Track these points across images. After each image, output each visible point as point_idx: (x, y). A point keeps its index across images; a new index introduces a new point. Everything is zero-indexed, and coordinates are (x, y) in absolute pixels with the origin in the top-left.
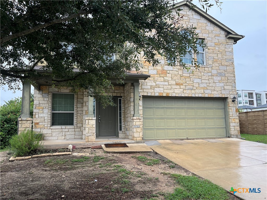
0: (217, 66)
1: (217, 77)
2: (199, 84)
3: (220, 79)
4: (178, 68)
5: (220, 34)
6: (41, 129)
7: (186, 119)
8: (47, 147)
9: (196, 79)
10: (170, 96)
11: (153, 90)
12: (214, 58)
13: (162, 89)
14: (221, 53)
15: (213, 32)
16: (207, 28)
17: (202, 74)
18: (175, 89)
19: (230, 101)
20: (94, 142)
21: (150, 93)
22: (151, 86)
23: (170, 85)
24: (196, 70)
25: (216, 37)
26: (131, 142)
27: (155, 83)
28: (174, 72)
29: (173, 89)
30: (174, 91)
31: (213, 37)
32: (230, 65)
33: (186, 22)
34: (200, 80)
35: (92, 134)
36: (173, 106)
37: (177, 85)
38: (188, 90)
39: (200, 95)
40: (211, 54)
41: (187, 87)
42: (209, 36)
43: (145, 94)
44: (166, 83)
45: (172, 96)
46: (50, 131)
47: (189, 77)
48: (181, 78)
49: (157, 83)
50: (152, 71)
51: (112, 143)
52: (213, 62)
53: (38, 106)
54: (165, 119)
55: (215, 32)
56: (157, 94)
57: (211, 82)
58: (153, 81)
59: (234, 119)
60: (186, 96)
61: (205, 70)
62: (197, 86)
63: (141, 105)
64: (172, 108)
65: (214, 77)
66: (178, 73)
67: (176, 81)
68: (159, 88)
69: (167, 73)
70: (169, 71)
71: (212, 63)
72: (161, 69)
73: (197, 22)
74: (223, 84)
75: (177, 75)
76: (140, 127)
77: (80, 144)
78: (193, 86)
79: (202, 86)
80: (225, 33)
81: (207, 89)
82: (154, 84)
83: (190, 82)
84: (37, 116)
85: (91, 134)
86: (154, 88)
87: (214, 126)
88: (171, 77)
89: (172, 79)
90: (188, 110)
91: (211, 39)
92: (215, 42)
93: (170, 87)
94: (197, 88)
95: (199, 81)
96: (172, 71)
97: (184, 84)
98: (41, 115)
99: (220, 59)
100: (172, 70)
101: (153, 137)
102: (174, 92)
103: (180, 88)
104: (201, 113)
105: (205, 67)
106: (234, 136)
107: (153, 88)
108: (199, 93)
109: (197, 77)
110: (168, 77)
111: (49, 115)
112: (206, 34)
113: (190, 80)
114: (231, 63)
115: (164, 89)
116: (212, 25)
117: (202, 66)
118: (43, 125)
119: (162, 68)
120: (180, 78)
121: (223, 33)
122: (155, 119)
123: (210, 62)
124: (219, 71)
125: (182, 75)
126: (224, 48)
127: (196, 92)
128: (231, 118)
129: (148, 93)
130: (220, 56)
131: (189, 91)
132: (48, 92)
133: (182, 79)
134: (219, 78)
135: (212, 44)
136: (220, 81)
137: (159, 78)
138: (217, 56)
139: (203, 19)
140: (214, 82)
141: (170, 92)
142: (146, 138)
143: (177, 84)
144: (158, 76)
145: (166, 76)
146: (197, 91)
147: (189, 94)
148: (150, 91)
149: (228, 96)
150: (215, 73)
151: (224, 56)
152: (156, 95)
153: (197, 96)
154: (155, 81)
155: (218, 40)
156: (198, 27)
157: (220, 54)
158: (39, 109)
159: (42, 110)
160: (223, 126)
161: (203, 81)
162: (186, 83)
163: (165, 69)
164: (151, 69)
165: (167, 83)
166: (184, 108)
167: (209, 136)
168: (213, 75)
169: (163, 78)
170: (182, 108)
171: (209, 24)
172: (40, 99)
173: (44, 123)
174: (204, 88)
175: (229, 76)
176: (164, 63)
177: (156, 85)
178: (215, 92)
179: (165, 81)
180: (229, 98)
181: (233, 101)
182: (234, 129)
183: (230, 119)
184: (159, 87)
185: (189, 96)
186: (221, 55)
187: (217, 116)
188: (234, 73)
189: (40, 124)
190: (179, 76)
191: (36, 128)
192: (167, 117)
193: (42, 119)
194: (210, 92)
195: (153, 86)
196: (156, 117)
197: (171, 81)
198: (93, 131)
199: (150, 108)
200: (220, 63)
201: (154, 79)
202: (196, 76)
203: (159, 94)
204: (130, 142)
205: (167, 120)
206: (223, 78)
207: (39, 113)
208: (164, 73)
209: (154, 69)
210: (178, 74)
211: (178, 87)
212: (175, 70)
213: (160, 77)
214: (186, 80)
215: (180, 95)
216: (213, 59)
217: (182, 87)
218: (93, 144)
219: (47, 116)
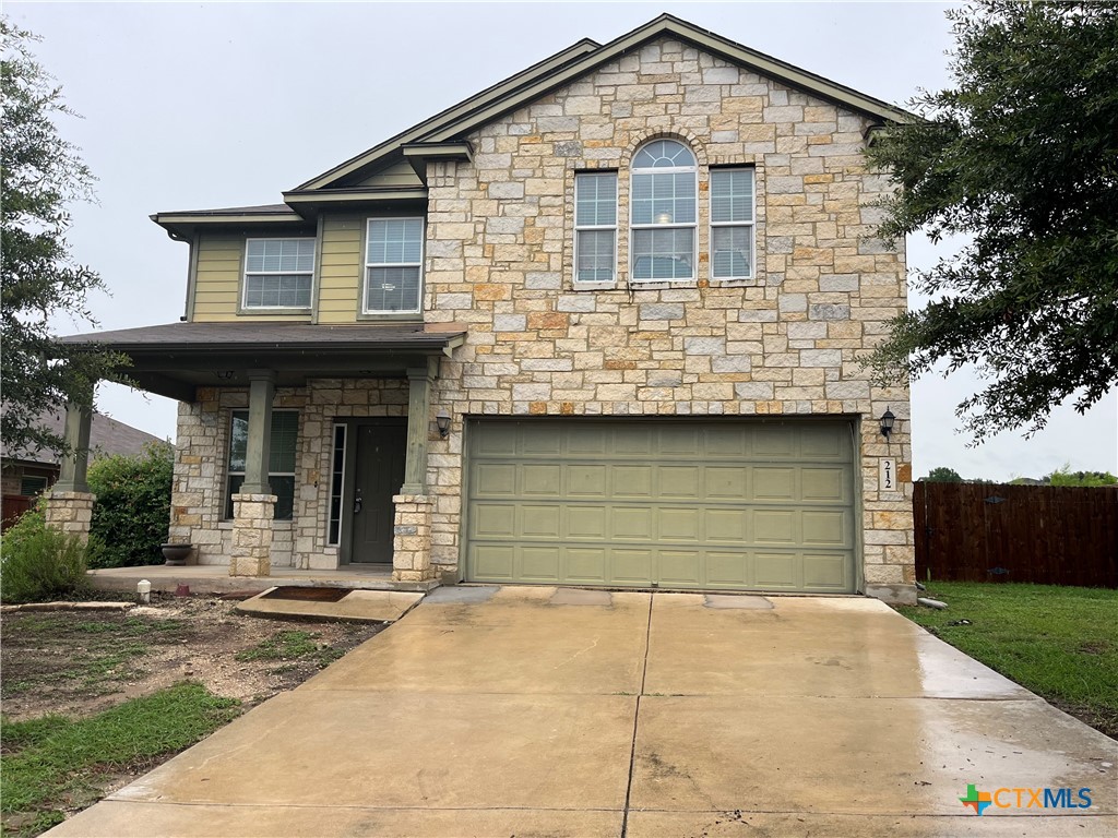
0: (809, 279)
1: (804, 325)
2: (710, 361)
3: (824, 334)
4: (616, 299)
5: (837, 132)
6: (192, 529)
7: (655, 507)
8: (111, 583)
9: (699, 340)
10: (576, 412)
11: (508, 393)
12: (794, 245)
13: (546, 387)
14: (833, 216)
15: (800, 130)
16: (769, 115)
17: (732, 315)
18: (600, 386)
19: (868, 433)
20: (252, 578)
21: (495, 404)
22: (499, 376)
23: (581, 370)
24: (698, 304)
25: (810, 150)
26: (378, 587)
27: (519, 364)
28: (597, 316)
29: (591, 388)
30: (596, 394)
31: (794, 150)
32: (878, 267)
33: (670, 106)
34: (720, 342)
35: (249, 550)
36: (600, 452)
37: (609, 369)
38: (657, 386)
39: (715, 409)
40: (780, 228)
41: (656, 377)
42: (779, 147)
43: (476, 409)
44: (565, 364)
45: (588, 412)
46: (215, 537)
47: (668, 332)
48: (628, 341)
49: (526, 364)
50: (506, 318)
51: (311, 584)
52: (792, 261)
53: (187, 452)
54: (563, 506)
55: (805, 127)
56: (522, 409)
57: (776, 350)
58: (511, 356)
59: (885, 514)
60: (647, 412)
61: (744, 299)
62: (703, 367)
63: (456, 451)
64: (593, 462)
65: (792, 327)
66: (618, 319)
67: (605, 355)
68: (531, 385)
69: (569, 324)
70: (577, 316)
71: (786, 265)
72: (544, 308)
73: (722, 98)
74: (836, 357)
75: (610, 328)
76: (417, 531)
77: (209, 582)
78: (683, 370)
79: (726, 366)
80: (864, 123)
81: (752, 380)
82: (513, 370)
83: (672, 355)
84: (183, 486)
85: (245, 550)
86: (511, 383)
87: (789, 540)
88: (587, 340)
89: (588, 346)
90: (663, 469)
91: (785, 162)
92: (807, 171)
93: (580, 379)
94: (702, 379)
95: (713, 347)
96: (591, 313)
97: (641, 366)
98: (194, 484)
99: (826, 244)
100: (593, 310)
101: (508, 575)
102: (595, 399)
103: (623, 382)
104: (730, 483)
105: (745, 287)
106: (878, 588)
107: (507, 385)
108: (708, 397)
109: (702, 332)
110: (575, 340)
111: (217, 483)
112: (762, 145)
113: (668, 346)
114: (888, 259)
115: (553, 389)
116: (797, 100)
117: (730, 281)
118: (198, 517)
119: (549, 304)
120: (625, 338)
121: (852, 125)
122: (518, 505)
123: (776, 263)
124: (821, 299)
125: (637, 325)
126: (853, 194)
127: (695, 394)
128: (866, 505)
129: (488, 403)
130: (826, 230)
131: (663, 392)
132: (216, 409)
133: (632, 344)
134: (818, 330)
135: (791, 180)
136: (823, 344)
137: (535, 347)
138: (814, 234)
139: (754, 78)
140: (788, 348)
141: (580, 397)
142: (478, 575)
143: (608, 366)
144: (533, 336)
145: (566, 337)
146: (701, 390)
147: (661, 404)
148: (496, 396)
149: (860, 410)
150: (798, 309)
151: (847, 228)
152: (519, 413)
153: (698, 409)
154: (515, 357)
155: (821, 162)
156: (726, 118)
157: (829, 220)
158: (191, 464)
159: (196, 466)
160: (840, 541)
161: (732, 347)
162: (651, 358)
163: (559, 308)
164: (504, 313)
165: (569, 362)
166: (649, 464)
167: (760, 583)
168: (783, 316)
169: (552, 345)
170: (640, 463)
171: (780, 97)
172: (195, 430)
173: (200, 511)
174: (736, 379)
175: (870, 318)
176: (559, 283)
177: (521, 372)
178: (793, 393)
179: (557, 355)
180: (864, 417)
181: (885, 431)
182: (884, 559)
183: (865, 513)
184: (532, 381)
185: (662, 412)
186: (832, 225)
187: (807, 497)
188: (901, 302)
189: (191, 511)
190: (620, 331)
191: (179, 525)
192: (569, 497)
193: (195, 496)
194: (769, 394)
195: (506, 378)
196: (524, 496)
197: (587, 354)
198: (253, 540)
199: (503, 461)
200: (824, 262)
201: (513, 348)
202: (699, 326)
203: (530, 406)
204: (373, 586)
205: (572, 509)
206: (838, 328)
207: (188, 477)
208: (556, 324)
209: (516, 312)
210: (617, 324)
211: (615, 376)
212: (605, 310)
213: (540, 340)
214: (653, 348)
215: (620, 410)
216: (793, 247)
217: (630, 375)
218: (249, 583)
219: (210, 486)
